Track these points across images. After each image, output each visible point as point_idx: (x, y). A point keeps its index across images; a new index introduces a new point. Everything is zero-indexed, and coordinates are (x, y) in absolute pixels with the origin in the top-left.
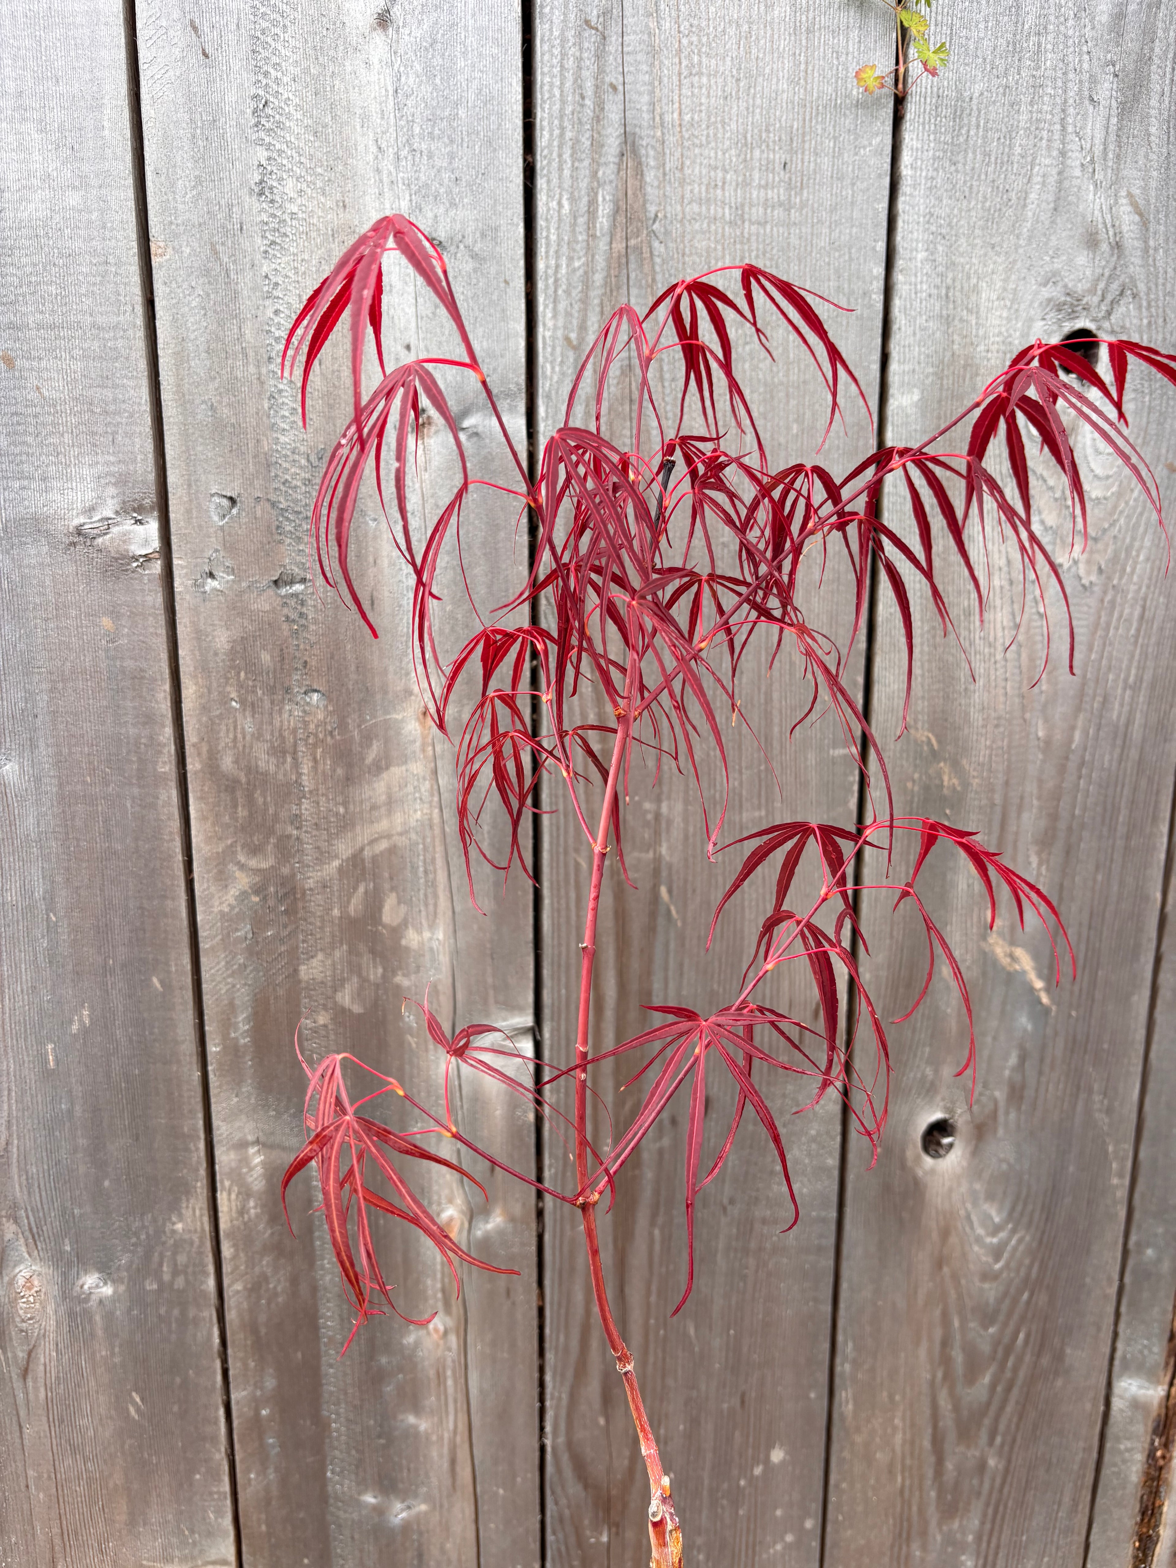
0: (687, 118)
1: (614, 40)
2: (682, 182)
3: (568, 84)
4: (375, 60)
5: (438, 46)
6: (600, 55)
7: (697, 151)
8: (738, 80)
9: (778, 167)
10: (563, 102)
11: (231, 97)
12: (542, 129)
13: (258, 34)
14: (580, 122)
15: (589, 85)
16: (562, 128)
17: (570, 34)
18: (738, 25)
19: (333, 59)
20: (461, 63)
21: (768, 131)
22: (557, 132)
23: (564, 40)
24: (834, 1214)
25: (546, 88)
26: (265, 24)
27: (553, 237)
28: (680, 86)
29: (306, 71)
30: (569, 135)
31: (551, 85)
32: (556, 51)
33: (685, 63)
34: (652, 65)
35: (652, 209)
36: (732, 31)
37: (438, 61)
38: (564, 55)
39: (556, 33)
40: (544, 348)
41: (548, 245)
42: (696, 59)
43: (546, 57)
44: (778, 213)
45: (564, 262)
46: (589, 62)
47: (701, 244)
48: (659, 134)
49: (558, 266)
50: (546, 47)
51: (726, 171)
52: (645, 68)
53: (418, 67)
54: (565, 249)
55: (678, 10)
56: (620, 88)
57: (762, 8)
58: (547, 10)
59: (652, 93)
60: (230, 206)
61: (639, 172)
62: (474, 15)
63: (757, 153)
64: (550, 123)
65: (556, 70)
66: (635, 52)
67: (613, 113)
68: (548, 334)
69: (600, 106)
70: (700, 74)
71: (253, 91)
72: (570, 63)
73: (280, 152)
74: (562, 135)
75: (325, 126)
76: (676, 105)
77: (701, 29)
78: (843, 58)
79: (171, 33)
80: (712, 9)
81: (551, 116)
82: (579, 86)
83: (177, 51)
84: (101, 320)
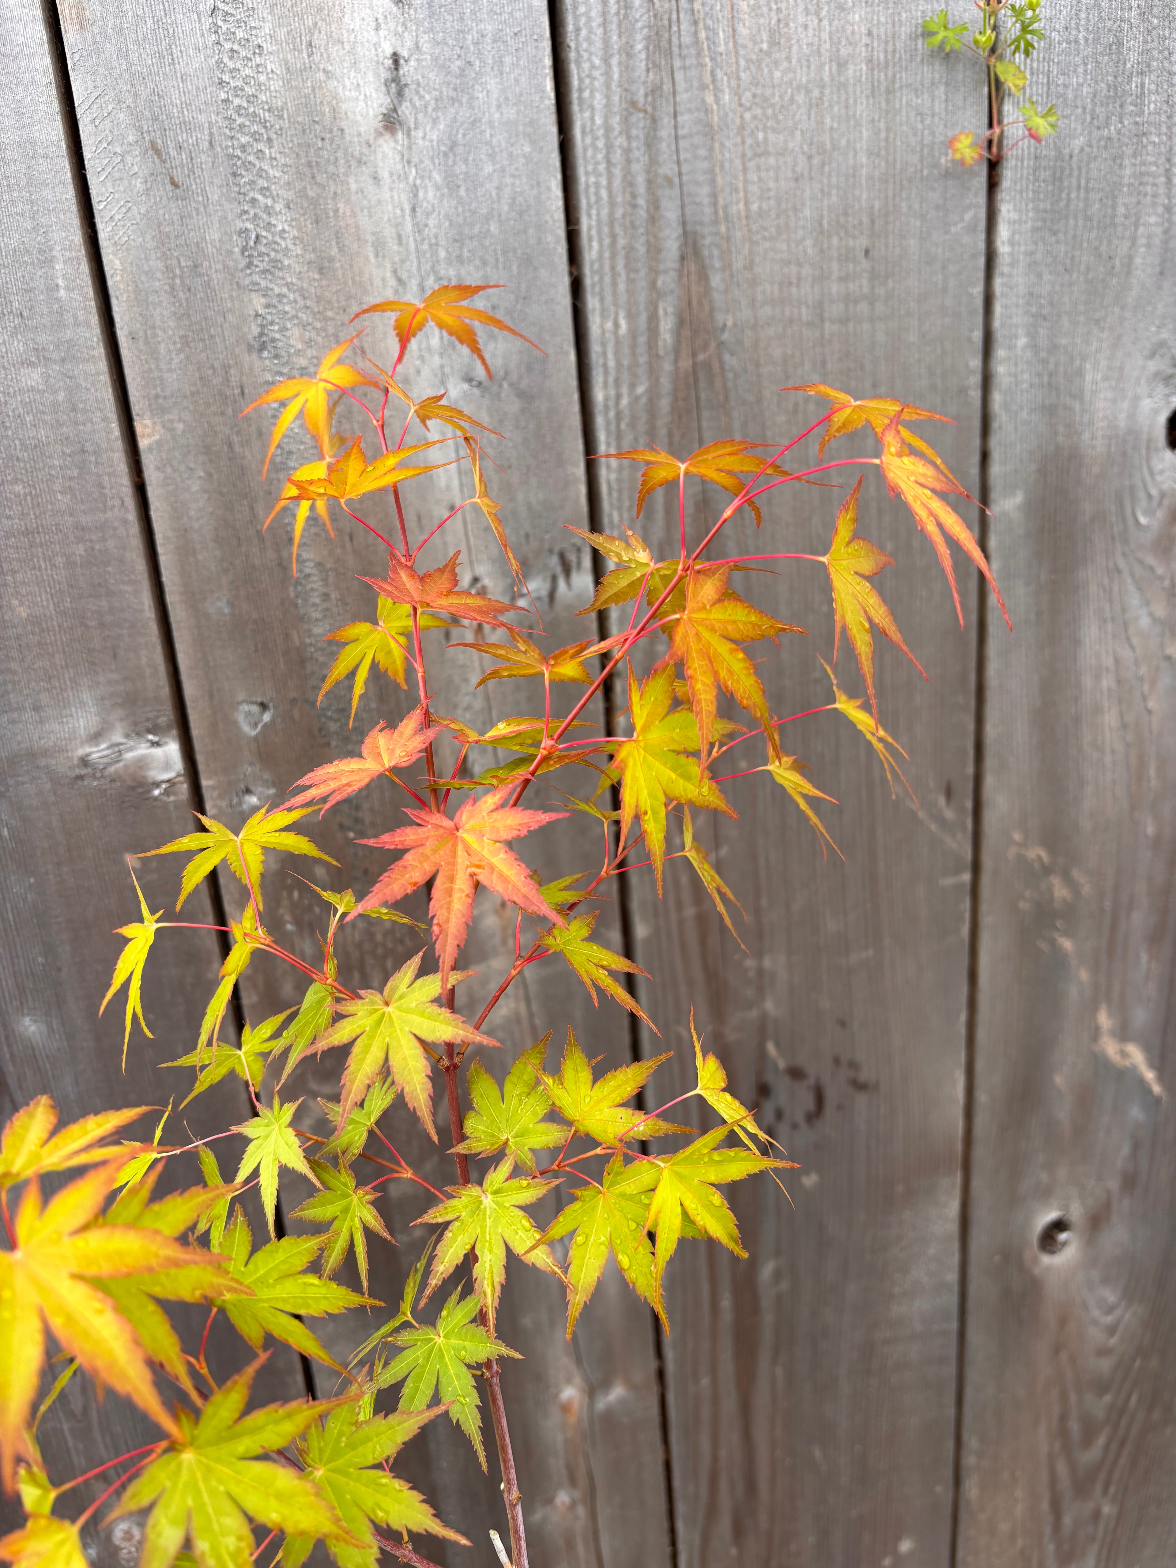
0: (755, 207)
1: (666, 122)
2: (754, 282)
3: (617, 183)
4: (385, 175)
5: (460, 149)
6: (651, 143)
7: (767, 245)
8: (810, 157)
9: (861, 255)
10: (612, 204)
11: (214, 235)
12: (590, 239)
13: (238, 152)
14: (633, 226)
15: (641, 180)
16: (613, 236)
17: (615, 121)
18: (808, 91)
19: (334, 177)
20: (488, 168)
21: (846, 214)
22: (607, 241)
23: (608, 129)
24: (954, 1325)
25: (592, 190)
26: (244, 140)
27: (611, 364)
28: (745, 170)
29: (303, 194)
30: (621, 242)
31: (597, 185)
32: (600, 144)
33: (749, 141)
34: (711, 149)
35: (720, 318)
36: (800, 98)
37: (460, 168)
38: (609, 147)
39: (599, 121)
40: (610, 494)
41: (606, 372)
42: (761, 136)
43: (590, 153)
44: (863, 308)
45: (625, 390)
46: (639, 154)
47: (777, 352)
48: (723, 229)
49: (618, 397)
50: (588, 140)
51: (800, 265)
52: (702, 152)
53: (437, 177)
54: (625, 376)
55: (739, 79)
56: (676, 180)
57: (834, 68)
58: (586, 94)
59: (713, 182)
60: (226, 368)
61: (703, 276)
62: (499, 107)
63: (835, 241)
64: (599, 232)
65: (602, 167)
66: (690, 135)
67: (671, 213)
68: (613, 476)
69: (655, 204)
70: (767, 153)
71: (240, 225)
72: (617, 156)
73: (281, 296)
74: (613, 243)
75: (331, 260)
76: (742, 194)
77: (766, 100)
78: (928, 121)
79: (129, 159)
80: (777, 74)
81: (599, 221)
82: (629, 183)
83: (139, 185)
84: (84, 520)
